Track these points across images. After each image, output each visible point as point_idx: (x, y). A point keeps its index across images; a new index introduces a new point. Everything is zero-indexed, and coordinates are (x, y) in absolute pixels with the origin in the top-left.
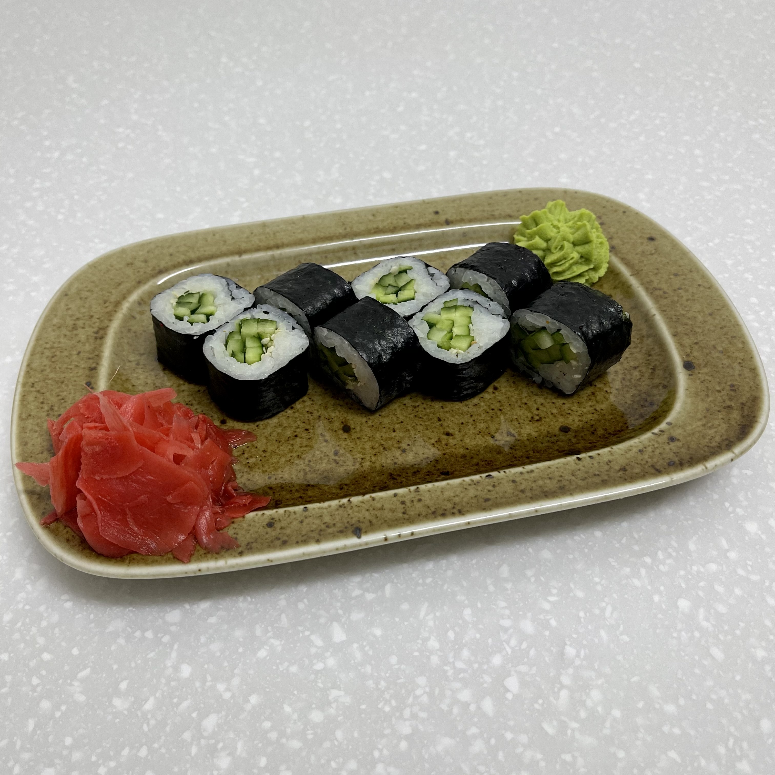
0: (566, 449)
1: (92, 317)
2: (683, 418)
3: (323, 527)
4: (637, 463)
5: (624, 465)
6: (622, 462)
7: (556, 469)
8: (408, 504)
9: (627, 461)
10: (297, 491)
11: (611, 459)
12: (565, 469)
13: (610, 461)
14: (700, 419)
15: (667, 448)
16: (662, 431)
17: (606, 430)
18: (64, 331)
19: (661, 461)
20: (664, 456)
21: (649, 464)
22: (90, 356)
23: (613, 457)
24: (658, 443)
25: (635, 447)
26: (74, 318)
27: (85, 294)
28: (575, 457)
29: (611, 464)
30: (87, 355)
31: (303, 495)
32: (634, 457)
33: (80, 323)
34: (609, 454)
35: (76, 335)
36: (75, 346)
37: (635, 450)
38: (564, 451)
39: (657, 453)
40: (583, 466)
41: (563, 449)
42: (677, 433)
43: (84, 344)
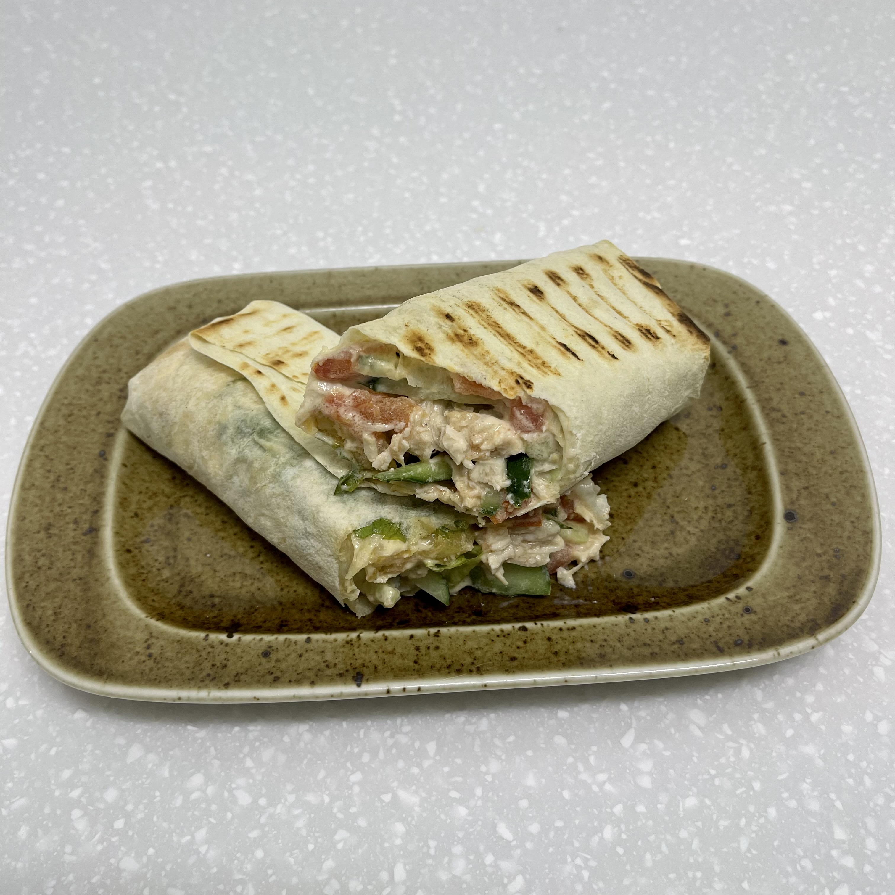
0: (624, 601)
1: (120, 370)
2: (768, 584)
3: (323, 665)
4: (698, 636)
5: (683, 636)
6: (682, 631)
7: (602, 630)
8: (423, 651)
9: (687, 631)
10: (309, 611)
11: (669, 626)
12: (613, 631)
13: (667, 629)
14: (788, 589)
15: (739, 621)
16: (738, 598)
17: (676, 582)
18: (87, 386)
19: (727, 638)
20: (733, 631)
21: (713, 639)
22: (111, 419)
23: (671, 624)
24: (730, 614)
25: (702, 614)
26: (101, 369)
27: (116, 341)
28: (627, 617)
29: (667, 633)
30: (107, 418)
31: (314, 618)
32: (697, 627)
33: (106, 376)
34: (669, 618)
35: (99, 391)
36: (96, 405)
37: (700, 618)
38: (621, 603)
39: (725, 626)
40: (634, 631)
41: (620, 601)
42: (756, 603)
43: (106, 403)
